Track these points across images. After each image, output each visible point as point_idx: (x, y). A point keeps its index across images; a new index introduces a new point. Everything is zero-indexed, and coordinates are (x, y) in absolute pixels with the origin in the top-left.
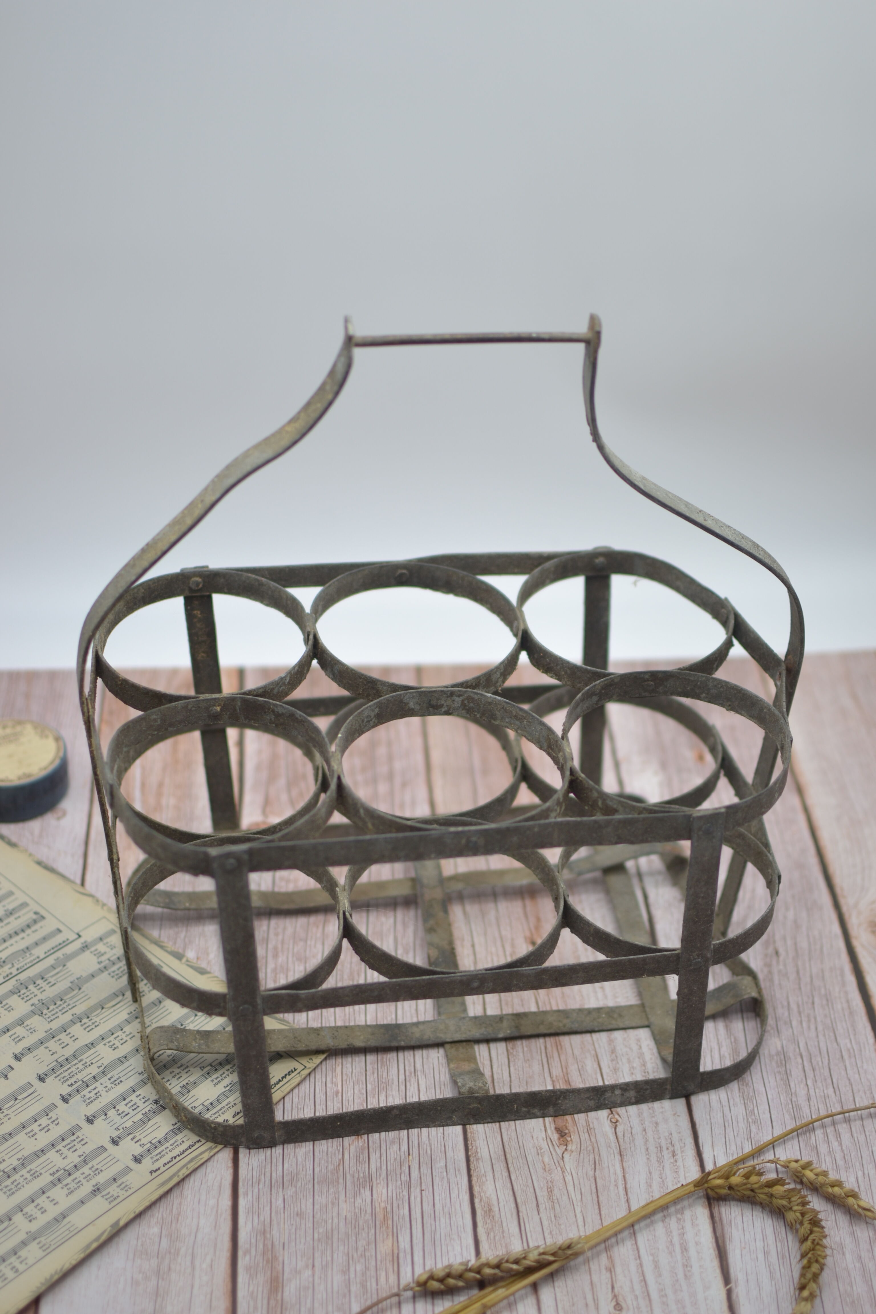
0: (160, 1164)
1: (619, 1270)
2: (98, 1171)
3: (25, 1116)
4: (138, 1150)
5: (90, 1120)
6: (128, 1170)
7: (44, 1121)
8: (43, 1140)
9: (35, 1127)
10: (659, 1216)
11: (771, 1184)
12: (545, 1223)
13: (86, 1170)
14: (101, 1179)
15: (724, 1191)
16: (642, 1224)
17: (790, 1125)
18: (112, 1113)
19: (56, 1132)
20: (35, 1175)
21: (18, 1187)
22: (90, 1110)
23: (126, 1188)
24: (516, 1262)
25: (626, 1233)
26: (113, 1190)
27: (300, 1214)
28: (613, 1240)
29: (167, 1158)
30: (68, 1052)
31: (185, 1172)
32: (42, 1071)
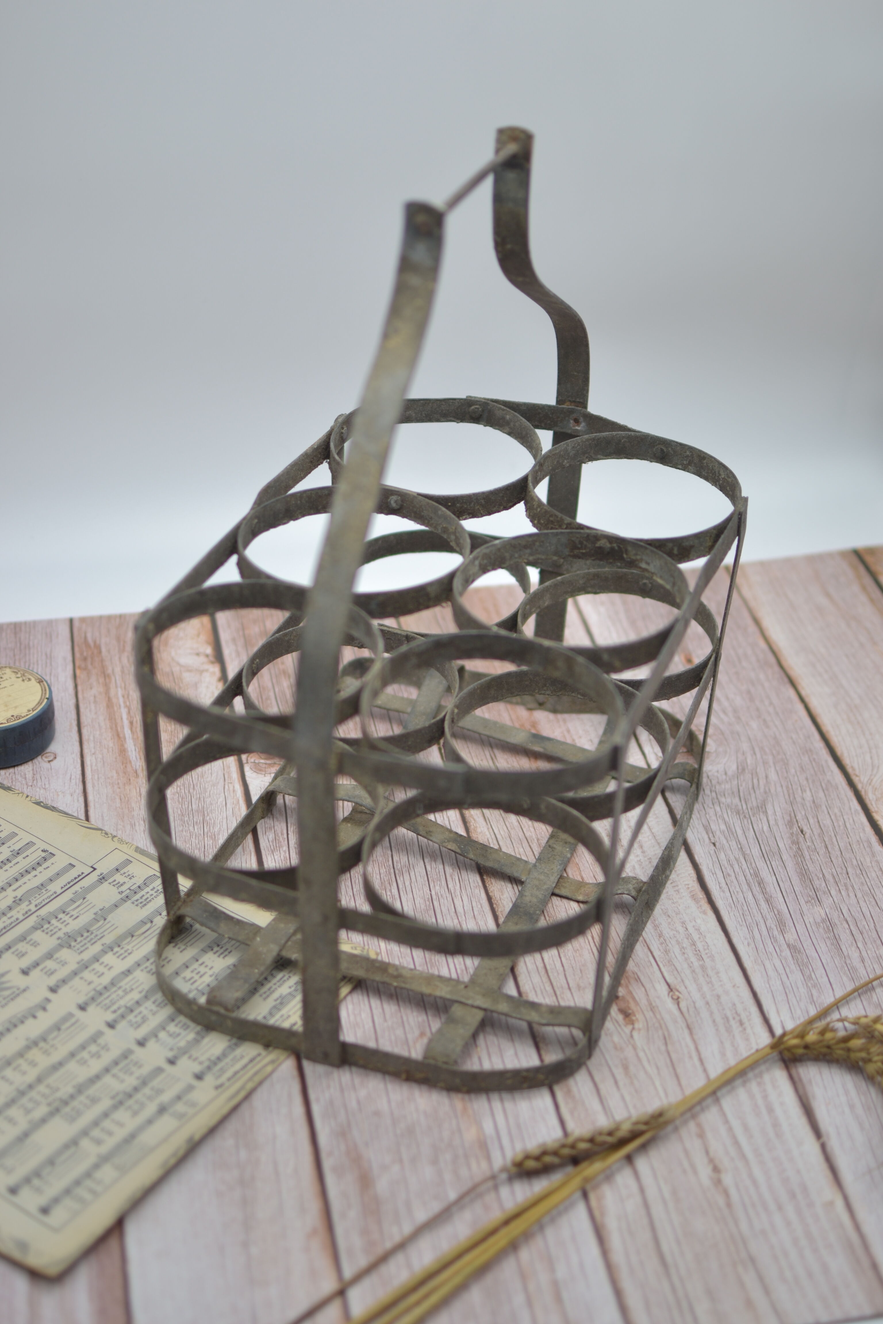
0: (224, 1078)
1: (709, 1135)
2: (159, 1092)
3: (72, 1045)
4: (197, 1068)
5: (141, 1043)
6: (190, 1088)
7: (93, 1048)
8: (96, 1066)
9: (85, 1054)
10: (739, 1082)
11: (846, 1040)
12: (628, 1098)
13: (147, 1091)
14: (165, 1097)
15: (801, 1051)
16: (724, 1090)
17: (850, 987)
18: (162, 1035)
19: (107, 1058)
20: (94, 1100)
21: (79, 1113)
22: (141, 1033)
23: (193, 1105)
24: (610, 1134)
25: (709, 1101)
26: (180, 1107)
27: (377, 1113)
28: (698, 1108)
29: (229, 1074)
30: (105, 980)
31: (250, 1086)
32: (81, 1000)
